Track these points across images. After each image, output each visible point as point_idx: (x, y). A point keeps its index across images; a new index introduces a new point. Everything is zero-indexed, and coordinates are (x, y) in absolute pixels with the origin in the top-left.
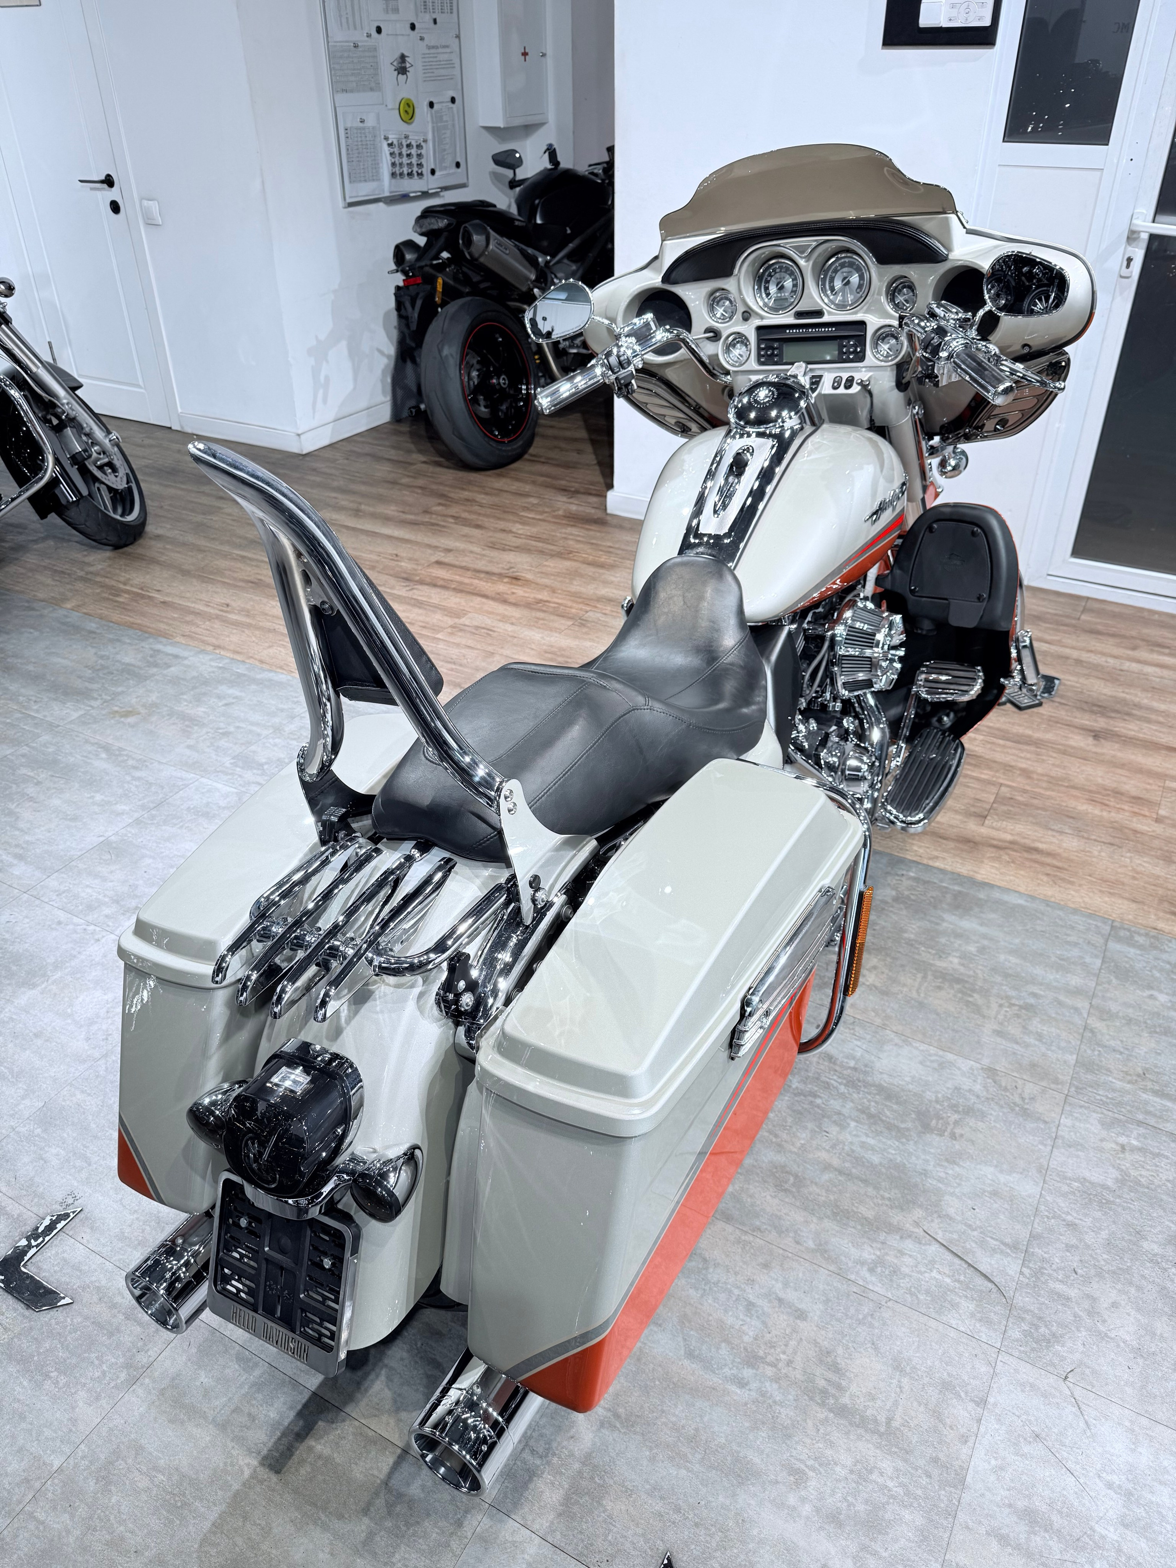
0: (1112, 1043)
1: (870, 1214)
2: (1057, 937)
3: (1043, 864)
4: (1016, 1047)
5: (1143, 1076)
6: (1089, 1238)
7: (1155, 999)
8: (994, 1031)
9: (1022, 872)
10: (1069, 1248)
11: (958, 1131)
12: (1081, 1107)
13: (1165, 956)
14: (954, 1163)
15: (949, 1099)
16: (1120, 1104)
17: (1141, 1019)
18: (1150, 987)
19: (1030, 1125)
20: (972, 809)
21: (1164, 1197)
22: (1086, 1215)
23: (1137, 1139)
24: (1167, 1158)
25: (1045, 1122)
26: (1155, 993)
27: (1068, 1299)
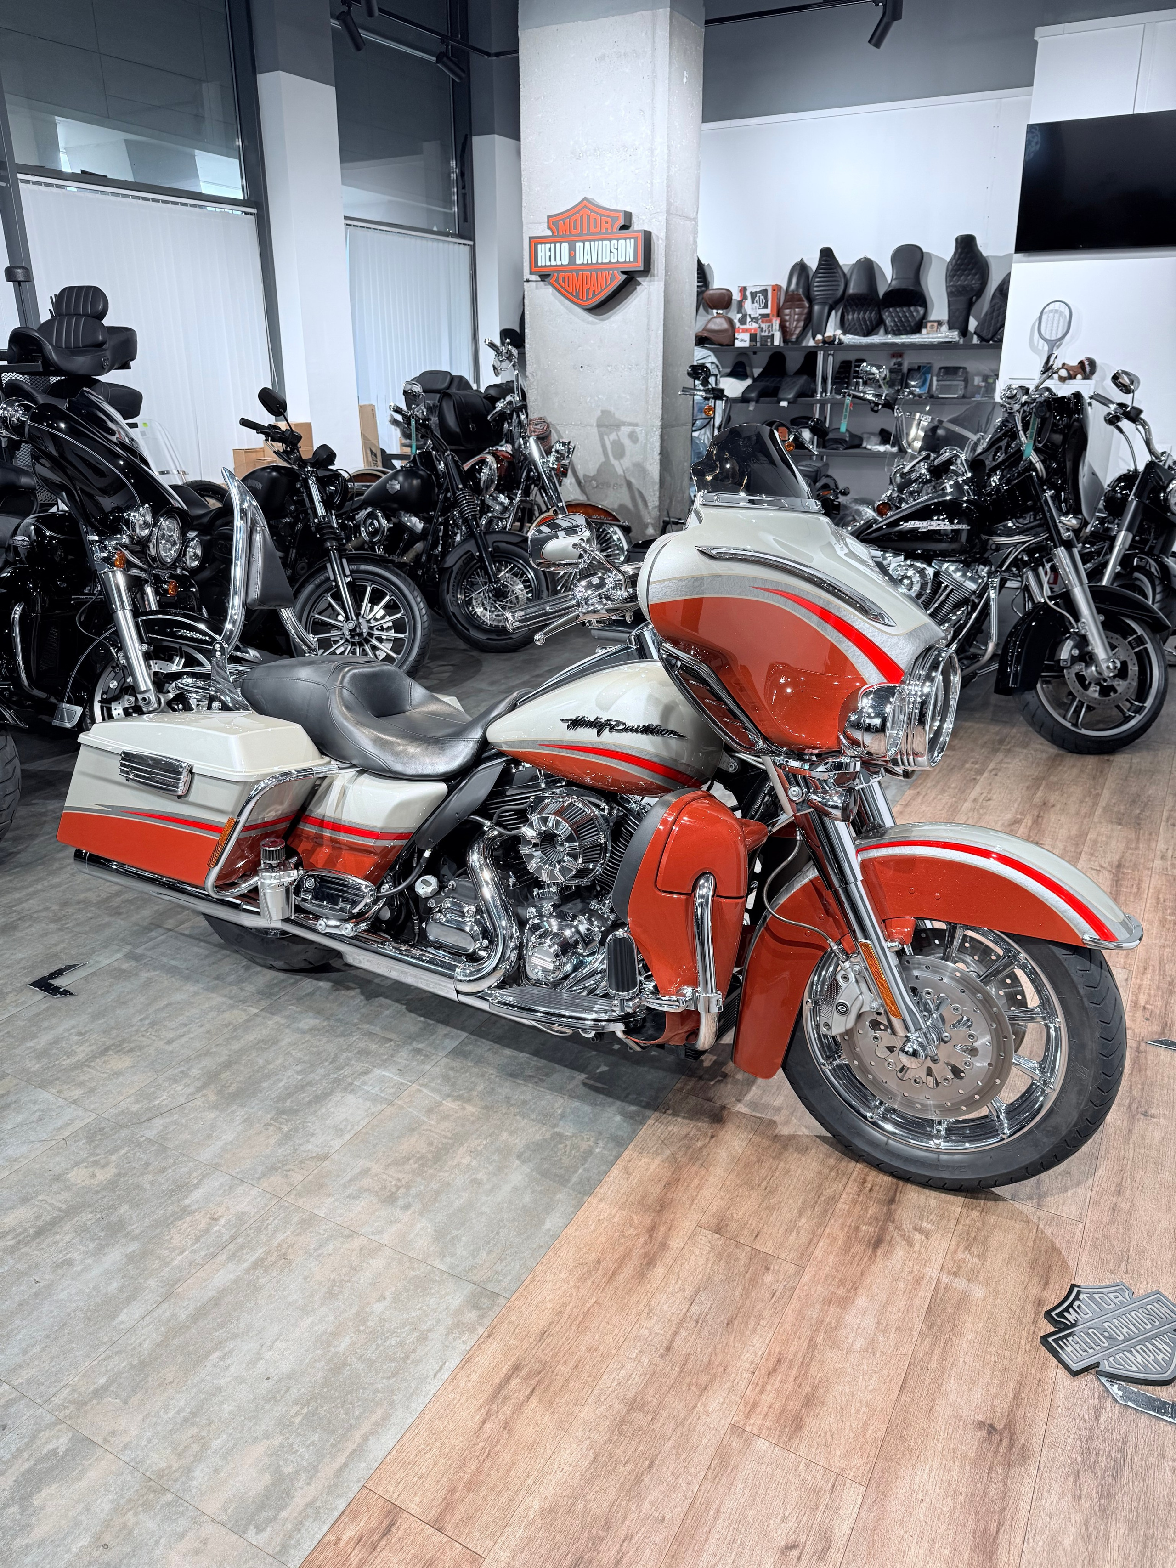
0: (331, 1247)
1: (223, 1076)
2: (489, 1243)
3: (621, 1263)
4: (348, 1178)
5: (284, 1256)
6: (150, 1177)
7: (379, 1300)
8: (369, 1169)
9: (603, 1239)
10: (147, 1164)
11: (272, 1128)
12: (266, 1205)
13: (442, 1329)
14: (245, 1121)
15: (304, 1128)
16: (259, 1230)
17: (355, 1279)
18: (396, 1300)
19: (260, 1169)
20: (733, 1226)
21: (158, 1231)
22: (167, 1180)
23: (219, 1231)
24: (192, 1245)
25: (259, 1178)
26: (387, 1303)
27: (111, 1154)
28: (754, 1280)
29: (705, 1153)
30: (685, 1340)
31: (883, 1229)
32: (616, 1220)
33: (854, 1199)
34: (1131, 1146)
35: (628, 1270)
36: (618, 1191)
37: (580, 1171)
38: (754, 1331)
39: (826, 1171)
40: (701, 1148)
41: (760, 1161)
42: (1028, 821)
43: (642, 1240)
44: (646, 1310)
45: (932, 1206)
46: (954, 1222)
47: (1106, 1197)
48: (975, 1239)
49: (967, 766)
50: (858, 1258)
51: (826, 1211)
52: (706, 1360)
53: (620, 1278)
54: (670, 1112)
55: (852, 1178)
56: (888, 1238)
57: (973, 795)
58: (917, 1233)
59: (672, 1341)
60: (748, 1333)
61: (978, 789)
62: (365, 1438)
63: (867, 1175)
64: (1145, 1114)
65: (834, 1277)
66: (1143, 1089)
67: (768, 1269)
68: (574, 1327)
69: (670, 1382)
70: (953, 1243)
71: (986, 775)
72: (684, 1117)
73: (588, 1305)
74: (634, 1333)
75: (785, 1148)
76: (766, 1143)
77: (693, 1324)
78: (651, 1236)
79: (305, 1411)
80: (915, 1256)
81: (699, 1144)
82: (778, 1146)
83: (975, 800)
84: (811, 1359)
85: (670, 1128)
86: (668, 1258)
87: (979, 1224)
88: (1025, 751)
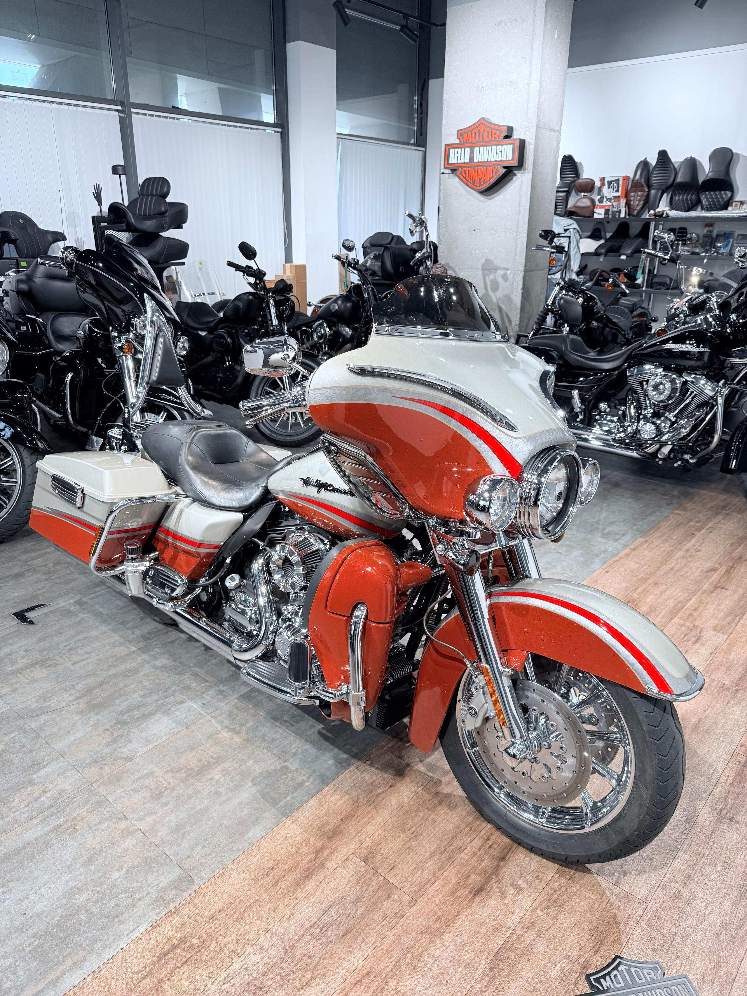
0: (105, 825)
1: (95, 691)
2: (206, 841)
3: (288, 872)
4: (138, 777)
5: (74, 826)
6: (20, 755)
7: (118, 870)
8: (154, 772)
9: (282, 852)
10: (23, 746)
11: (108, 733)
12: (80, 787)
13: (147, 900)
14: (94, 725)
15: (127, 736)
16: (67, 805)
17: (110, 851)
18: (129, 872)
19: (88, 760)
20: (378, 858)
21: (9, 794)
22: (30, 759)
23: (43, 801)
24: (23, 808)
25: (85, 767)
26: (122, 873)
27: (6, 736)
28: (375, 904)
29: (380, 798)
30: (307, 943)
31: (488, 880)
32: (297, 839)
33: (475, 852)
34: (710, 844)
35: (290, 879)
36: (308, 818)
37: (289, 798)
38: (359, 945)
39: (463, 826)
40: (380, 794)
41: (418, 810)
42: (723, 570)
43: (309, 857)
44: (289, 914)
45: (533, 868)
46: (544, 884)
47: (673, 885)
48: (555, 901)
49: (691, 524)
50: (459, 900)
51: (450, 858)
52: (315, 962)
53: (282, 884)
54: (368, 763)
55: (480, 835)
56: (488, 889)
57: (688, 545)
58: (512, 889)
59: (297, 942)
60: (354, 946)
61: (693, 541)
62: (63, 973)
63: (492, 834)
64: (731, 819)
65: (435, 913)
66: (737, 798)
67: (389, 897)
68: (234, 917)
69: (283, 974)
70: (537, 901)
71: (703, 531)
72: (377, 768)
73: (252, 901)
74: (274, 930)
75: (440, 803)
76: (428, 797)
77: (318, 930)
78: (317, 856)
79: (36, 943)
80: (503, 907)
81: (379, 791)
82: (436, 801)
83: (688, 550)
84: (392, 978)
85: (363, 775)
86: (321, 875)
87: (563, 890)
88: (740, 516)
